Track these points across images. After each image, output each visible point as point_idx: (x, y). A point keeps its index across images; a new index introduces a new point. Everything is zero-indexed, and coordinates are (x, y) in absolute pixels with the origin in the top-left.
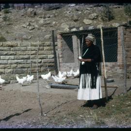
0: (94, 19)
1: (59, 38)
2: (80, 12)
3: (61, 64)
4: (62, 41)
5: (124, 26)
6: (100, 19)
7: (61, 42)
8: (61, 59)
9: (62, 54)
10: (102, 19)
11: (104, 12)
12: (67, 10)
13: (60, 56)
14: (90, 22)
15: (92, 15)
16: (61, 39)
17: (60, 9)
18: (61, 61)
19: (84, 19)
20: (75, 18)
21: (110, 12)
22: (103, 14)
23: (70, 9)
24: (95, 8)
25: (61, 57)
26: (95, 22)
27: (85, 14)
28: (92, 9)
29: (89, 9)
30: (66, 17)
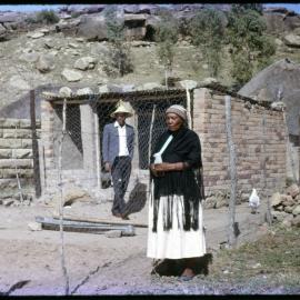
0: (86, 69)
1: (45, 110)
2: (54, 53)
3: (48, 172)
4: (52, 116)
5: (208, 87)
6: (100, 69)
7: (52, 120)
8: (48, 160)
9: (51, 148)
10: (106, 69)
11: (111, 55)
12: (24, 46)
13: (48, 152)
14: (79, 75)
15: (83, 59)
16: (51, 112)
17: (6, 43)
18: (48, 165)
19: (63, 67)
20: (44, 64)
21: (123, 56)
22: (107, 59)
23: (31, 43)
24: (88, 44)
25: (51, 156)
26: (90, 76)
27: (65, 57)
28: (82, 45)
29: (76, 46)
30: (21, 61)
